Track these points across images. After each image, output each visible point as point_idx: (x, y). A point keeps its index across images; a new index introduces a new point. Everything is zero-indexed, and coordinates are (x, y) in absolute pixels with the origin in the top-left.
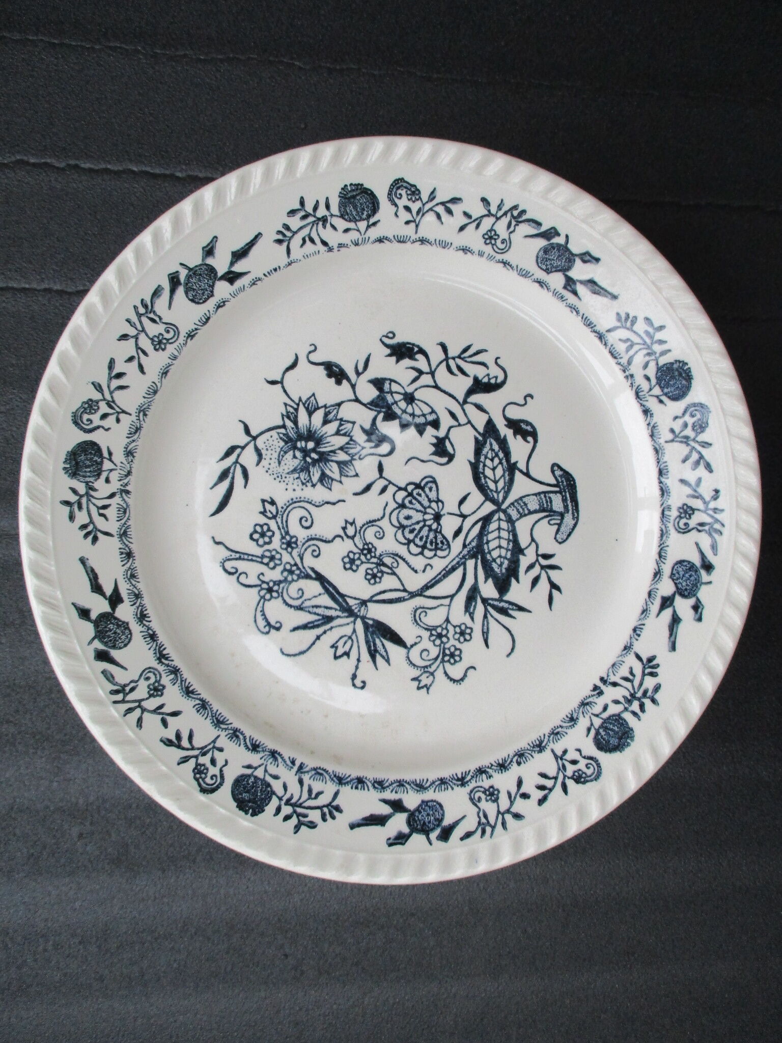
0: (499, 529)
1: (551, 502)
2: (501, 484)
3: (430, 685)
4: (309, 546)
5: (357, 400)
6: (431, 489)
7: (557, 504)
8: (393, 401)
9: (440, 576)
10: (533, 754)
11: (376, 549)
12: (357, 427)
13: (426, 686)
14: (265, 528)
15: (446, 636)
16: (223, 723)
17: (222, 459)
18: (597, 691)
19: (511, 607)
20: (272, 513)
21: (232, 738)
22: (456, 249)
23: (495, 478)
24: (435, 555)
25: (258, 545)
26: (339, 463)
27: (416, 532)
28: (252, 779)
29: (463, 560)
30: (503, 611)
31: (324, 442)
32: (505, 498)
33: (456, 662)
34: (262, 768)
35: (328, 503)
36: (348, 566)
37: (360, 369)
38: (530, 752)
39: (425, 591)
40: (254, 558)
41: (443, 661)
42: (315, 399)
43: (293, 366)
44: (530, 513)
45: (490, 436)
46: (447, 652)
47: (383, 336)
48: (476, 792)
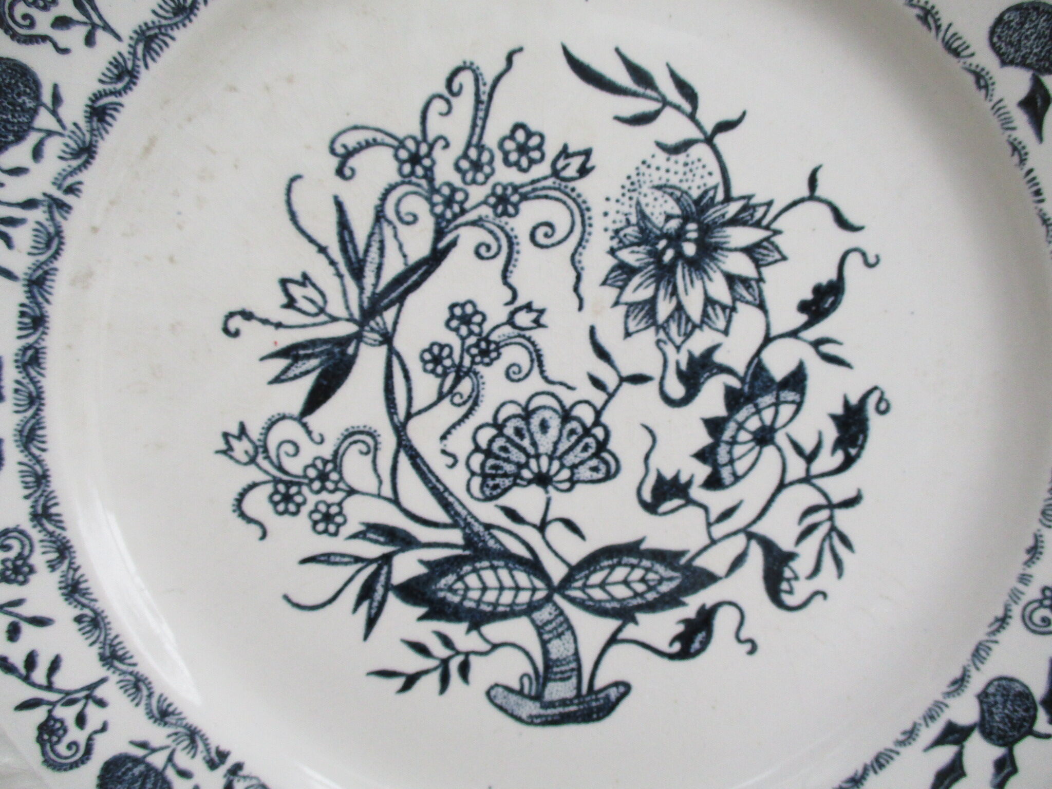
0: (517, 588)
1: (563, 680)
2: (598, 594)
3: (231, 457)
4: (497, 239)
5: (768, 340)
6: (595, 469)
7: (558, 690)
8: (762, 405)
9: (434, 480)
10: (98, 645)
11: (488, 365)
12: (718, 338)
13: (230, 448)
14: (536, 155)
15: (323, 488)
16: (148, 49)
17: (673, 75)
18: (216, 759)
19: (375, 604)
20: (564, 168)
21: (116, 67)
22: (1038, 533)
23: (609, 584)
24: (473, 474)
25: (504, 139)
26: (652, 303)
27: (517, 439)
28: (30, 104)
29: (462, 523)
30: (366, 592)
31: (694, 276)
32: (572, 600)
33: (276, 504)
34: (55, 126)
35: (579, 278)
36: (458, 311)
37: (826, 349)
38: (102, 638)
39: (406, 453)
40: (478, 130)
41: (276, 481)
42: (776, 261)
43: (841, 221)
44: (544, 644)
45: (685, 577)
46: (294, 490)
47: (882, 393)
48: (21, 542)
